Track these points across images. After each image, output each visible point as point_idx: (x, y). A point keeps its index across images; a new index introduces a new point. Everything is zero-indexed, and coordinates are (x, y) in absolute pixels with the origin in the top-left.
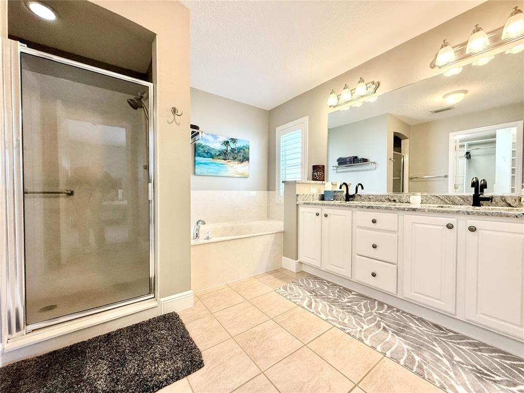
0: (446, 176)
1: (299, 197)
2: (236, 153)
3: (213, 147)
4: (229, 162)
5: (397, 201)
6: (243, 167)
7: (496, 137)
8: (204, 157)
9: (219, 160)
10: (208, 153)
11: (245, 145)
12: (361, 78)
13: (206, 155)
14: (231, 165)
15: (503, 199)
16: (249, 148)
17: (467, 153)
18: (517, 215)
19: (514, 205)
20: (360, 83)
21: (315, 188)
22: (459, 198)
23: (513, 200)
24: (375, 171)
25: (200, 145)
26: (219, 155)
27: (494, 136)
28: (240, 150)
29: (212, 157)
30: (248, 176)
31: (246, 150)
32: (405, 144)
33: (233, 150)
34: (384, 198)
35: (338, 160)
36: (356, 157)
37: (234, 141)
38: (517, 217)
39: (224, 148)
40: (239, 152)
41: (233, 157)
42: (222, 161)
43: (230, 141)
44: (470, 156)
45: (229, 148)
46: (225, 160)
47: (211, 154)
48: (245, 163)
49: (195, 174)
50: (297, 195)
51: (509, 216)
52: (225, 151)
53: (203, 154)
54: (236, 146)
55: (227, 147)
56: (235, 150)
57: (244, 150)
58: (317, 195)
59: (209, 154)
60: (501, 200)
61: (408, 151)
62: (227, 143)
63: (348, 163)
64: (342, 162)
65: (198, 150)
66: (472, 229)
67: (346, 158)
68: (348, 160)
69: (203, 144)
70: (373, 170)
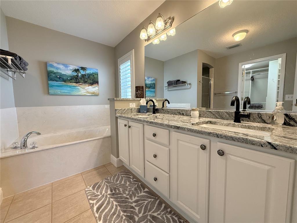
0: (236, 92)
1: (118, 111)
2: (86, 78)
3: (64, 74)
4: (81, 84)
5: (185, 114)
6: (94, 88)
7: (268, 67)
8: (57, 81)
9: (71, 83)
10: (60, 78)
11: (94, 72)
12: (159, 14)
13: (58, 79)
14: (82, 87)
15: (260, 115)
16: (98, 75)
17: (252, 77)
18: (262, 144)
19: (268, 122)
20: (159, 18)
21: (134, 104)
22: (226, 114)
23: (268, 117)
24: (190, 89)
25: (52, 72)
26: (71, 79)
27: (268, 66)
28: (89, 75)
29: (65, 81)
30: (98, 94)
31: (96, 76)
32: (212, 71)
33: (83, 76)
34: (176, 112)
35: (168, 83)
36: (179, 80)
37: (83, 69)
38: (262, 146)
39: (75, 74)
40: (88, 77)
41: (84, 81)
42: (74, 84)
43: (80, 69)
44: (253, 79)
45: (80, 75)
46: (77, 83)
47: (63, 79)
48: (94, 86)
49: (49, 94)
50: (116, 110)
51: (254, 144)
52: (76, 77)
53: (56, 78)
54: (86, 73)
55: (78, 74)
56: (86, 76)
57: (93, 76)
58: (135, 109)
59: (62, 78)
60: (258, 117)
61: (213, 76)
62: (77, 71)
63: (173, 84)
64: (170, 84)
65: (50, 76)
66: (221, 153)
67: (172, 81)
68: (173, 82)
69: (55, 71)
70: (189, 89)
